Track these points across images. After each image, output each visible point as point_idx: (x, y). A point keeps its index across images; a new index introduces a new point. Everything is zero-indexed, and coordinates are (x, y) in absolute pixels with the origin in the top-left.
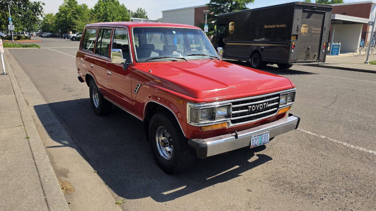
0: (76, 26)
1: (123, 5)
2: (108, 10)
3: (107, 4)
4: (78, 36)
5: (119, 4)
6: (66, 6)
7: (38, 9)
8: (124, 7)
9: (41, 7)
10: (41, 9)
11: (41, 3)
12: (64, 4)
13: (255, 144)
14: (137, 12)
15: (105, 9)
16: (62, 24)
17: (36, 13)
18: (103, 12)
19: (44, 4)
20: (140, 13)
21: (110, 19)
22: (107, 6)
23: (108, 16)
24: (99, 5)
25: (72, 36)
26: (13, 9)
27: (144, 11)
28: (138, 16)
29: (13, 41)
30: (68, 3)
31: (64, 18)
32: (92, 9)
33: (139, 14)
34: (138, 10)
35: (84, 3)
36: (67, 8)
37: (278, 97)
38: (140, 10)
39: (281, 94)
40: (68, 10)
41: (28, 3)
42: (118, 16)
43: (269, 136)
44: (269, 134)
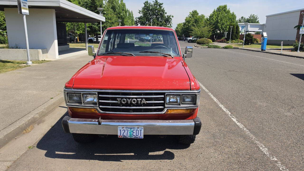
0: (192, 32)
1: (233, 13)
2: (219, 18)
3: (219, 13)
4: (193, 39)
5: (230, 13)
6: (190, 17)
7: (169, 20)
8: (234, 14)
9: (171, 19)
10: (171, 21)
11: (171, 16)
12: (189, 15)
13: (123, 135)
14: (249, 18)
15: (217, 18)
16: (185, 31)
17: (167, 24)
18: (215, 20)
19: (173, 17)
20: (252, 18)
21: (220, 25)
22: (219, 15)
23: (219, 23)
24: (213, 14)
25: (189, 39)
26: (154, 21)
27: (256, 17)
28: (250, 22)
29: (151, 42)
30: (192, 15)
31: (187, 26)
32: (207, 18)
33: (251, 20)
34: (251, 16)
35: (202, 14)
36: (191, 19)
37: (163, 96)
38: (253, 16)
39: (166, 94)
40: (191, 20)
41: (163, 17)
42: (227, 22)
43: (143, 131)
44: (143, 130)
